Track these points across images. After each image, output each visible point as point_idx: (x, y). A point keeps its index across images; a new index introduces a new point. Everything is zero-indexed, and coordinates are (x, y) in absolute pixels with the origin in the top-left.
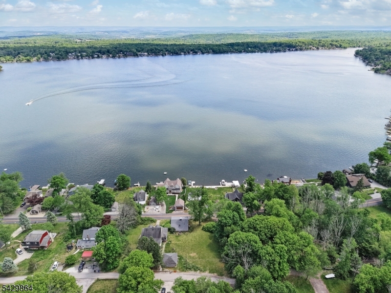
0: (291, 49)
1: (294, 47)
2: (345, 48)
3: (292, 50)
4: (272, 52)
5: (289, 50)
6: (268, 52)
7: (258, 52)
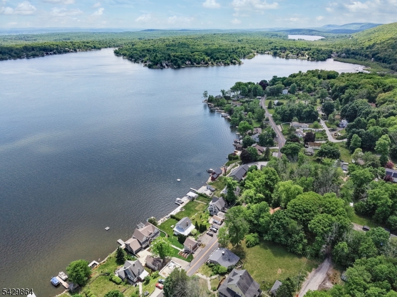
0: (49, 53)
1: (51, 51)
2: (99, 49)
3: (51, 54)
4: (28, 57)
5: (47, 54)
6: (23, 58)
7: (10, 58)
